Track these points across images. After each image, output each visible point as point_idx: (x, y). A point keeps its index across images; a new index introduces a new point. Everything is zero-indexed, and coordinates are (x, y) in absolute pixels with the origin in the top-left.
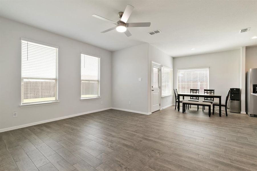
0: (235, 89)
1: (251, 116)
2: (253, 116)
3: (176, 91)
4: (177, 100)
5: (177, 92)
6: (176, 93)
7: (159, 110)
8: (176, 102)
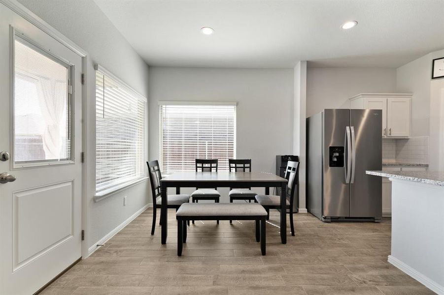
0: (289, 156)
1: (327, 220)
2: (329, 220)
3: (156, 168)
4: (159, 200)
5: (159, 170)
6: (156, 175)
7: (80, 259)
8: (156, 206)
